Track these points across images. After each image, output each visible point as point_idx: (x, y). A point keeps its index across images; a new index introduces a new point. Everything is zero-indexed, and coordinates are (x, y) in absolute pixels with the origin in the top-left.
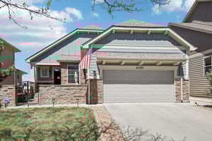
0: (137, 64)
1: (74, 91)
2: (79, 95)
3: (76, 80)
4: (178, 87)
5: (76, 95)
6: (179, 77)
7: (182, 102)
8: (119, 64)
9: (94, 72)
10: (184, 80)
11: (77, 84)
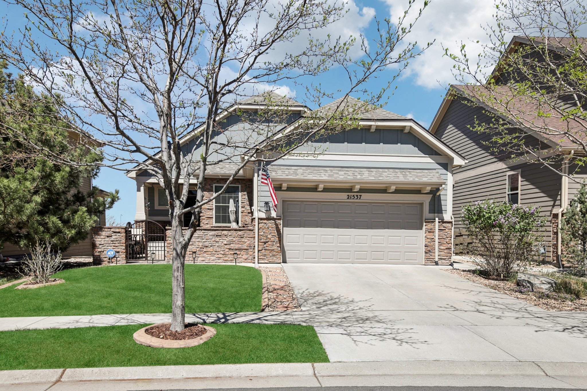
0: (350, 190)
1: (230, 238)
2: (237, 246)
3: (232, 217)
4: (430, 236)
5: (232, 246)
6: (431, 215)
7: (437, 264)
8: (314, 189)
9: (267, 203)
10: (442, 221)
11: (234, 225)
